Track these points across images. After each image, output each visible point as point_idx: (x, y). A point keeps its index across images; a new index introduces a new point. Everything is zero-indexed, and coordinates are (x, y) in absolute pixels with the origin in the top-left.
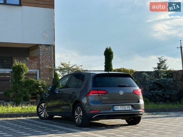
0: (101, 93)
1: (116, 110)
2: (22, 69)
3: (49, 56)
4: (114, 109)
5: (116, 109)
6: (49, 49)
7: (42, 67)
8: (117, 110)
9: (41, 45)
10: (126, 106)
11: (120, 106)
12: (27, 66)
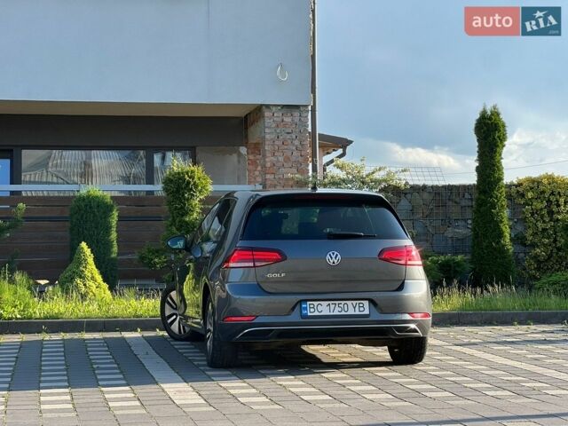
0: (265, 260)
1: (309, 314)
2: (189, 183)
3: (297, 142)
4: (304, 312)
5: (312, 310)
6: (297, 119)
7: (273, 176)
8: (316, 313)
9: (268, 106)
10: (349, 303)
11: (328, 303)
12: (208, 175)
